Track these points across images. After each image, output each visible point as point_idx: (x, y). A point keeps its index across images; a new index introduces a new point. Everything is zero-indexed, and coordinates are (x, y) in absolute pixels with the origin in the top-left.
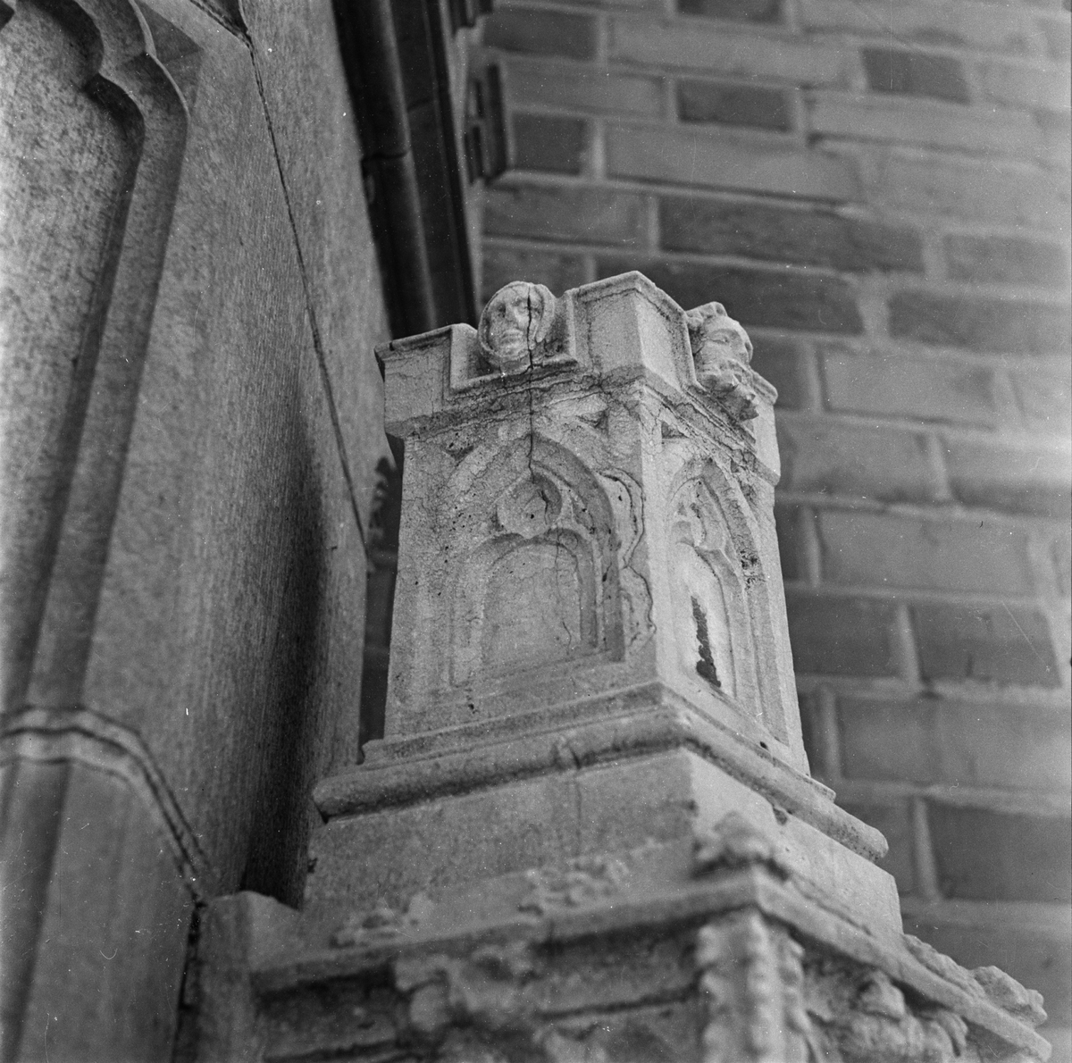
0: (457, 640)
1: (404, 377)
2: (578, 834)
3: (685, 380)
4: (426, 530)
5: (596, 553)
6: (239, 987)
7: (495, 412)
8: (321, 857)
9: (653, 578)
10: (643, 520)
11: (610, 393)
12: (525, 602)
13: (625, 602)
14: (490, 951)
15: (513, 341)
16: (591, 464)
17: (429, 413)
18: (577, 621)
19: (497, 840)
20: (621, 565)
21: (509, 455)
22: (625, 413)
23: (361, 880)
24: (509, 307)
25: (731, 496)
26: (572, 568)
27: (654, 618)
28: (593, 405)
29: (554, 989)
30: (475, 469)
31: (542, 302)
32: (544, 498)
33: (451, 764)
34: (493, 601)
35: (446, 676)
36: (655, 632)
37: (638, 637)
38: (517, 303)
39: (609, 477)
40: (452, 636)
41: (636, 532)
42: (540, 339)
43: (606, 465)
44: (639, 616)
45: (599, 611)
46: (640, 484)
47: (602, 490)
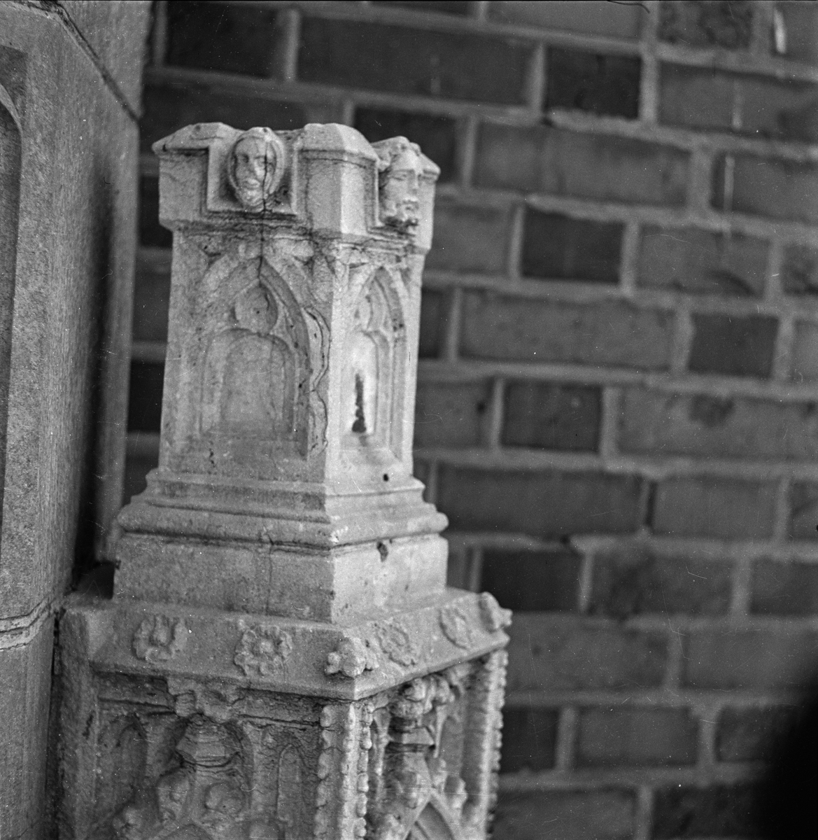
0: (205, 399)
1: (174, 179)
2: (269, 591)
3: (370, 224)
4: (186, 314)
5: (297, 364)
6: (83, 668)
7: (237, 231)
8: (123, 560)
9: (330, 405)
10: (328, 358)
11: (317, 243)
12: (250, 380)
13: (311, 417)
14: (217, 687)
15: (252, 189)
16: (299, 298)
17: (191, 220)
18: (281, 404)
19: (224, 581)
20: (311, 388)
21: (245, 268)
22: (325, 265)
23: (146, 581)
24: (251, 160)
25: (393, 286)
26: (281, 363)
27: (327, 436)
28: (304, 251)
29: (249, 703)
30: (222, 275)
31: (275, 158)
32: (267, 299)
33: (199, 524)
34: (229, 372)
35: (197, 426)
36: (327, 445)
37: (317, 447)
38: (258, 158)
39: (310, 314)
40: (202, 397)
41: (323, 366)
42: (271, 192)
43: (308, 304)
44: (318, 432)
45: (295, 408)
46: (329, 329)
47: (304, 323)
